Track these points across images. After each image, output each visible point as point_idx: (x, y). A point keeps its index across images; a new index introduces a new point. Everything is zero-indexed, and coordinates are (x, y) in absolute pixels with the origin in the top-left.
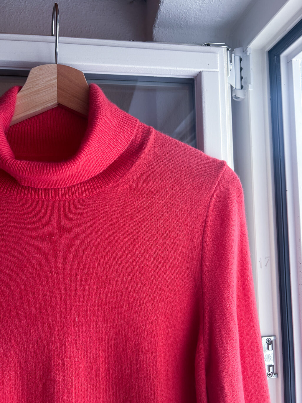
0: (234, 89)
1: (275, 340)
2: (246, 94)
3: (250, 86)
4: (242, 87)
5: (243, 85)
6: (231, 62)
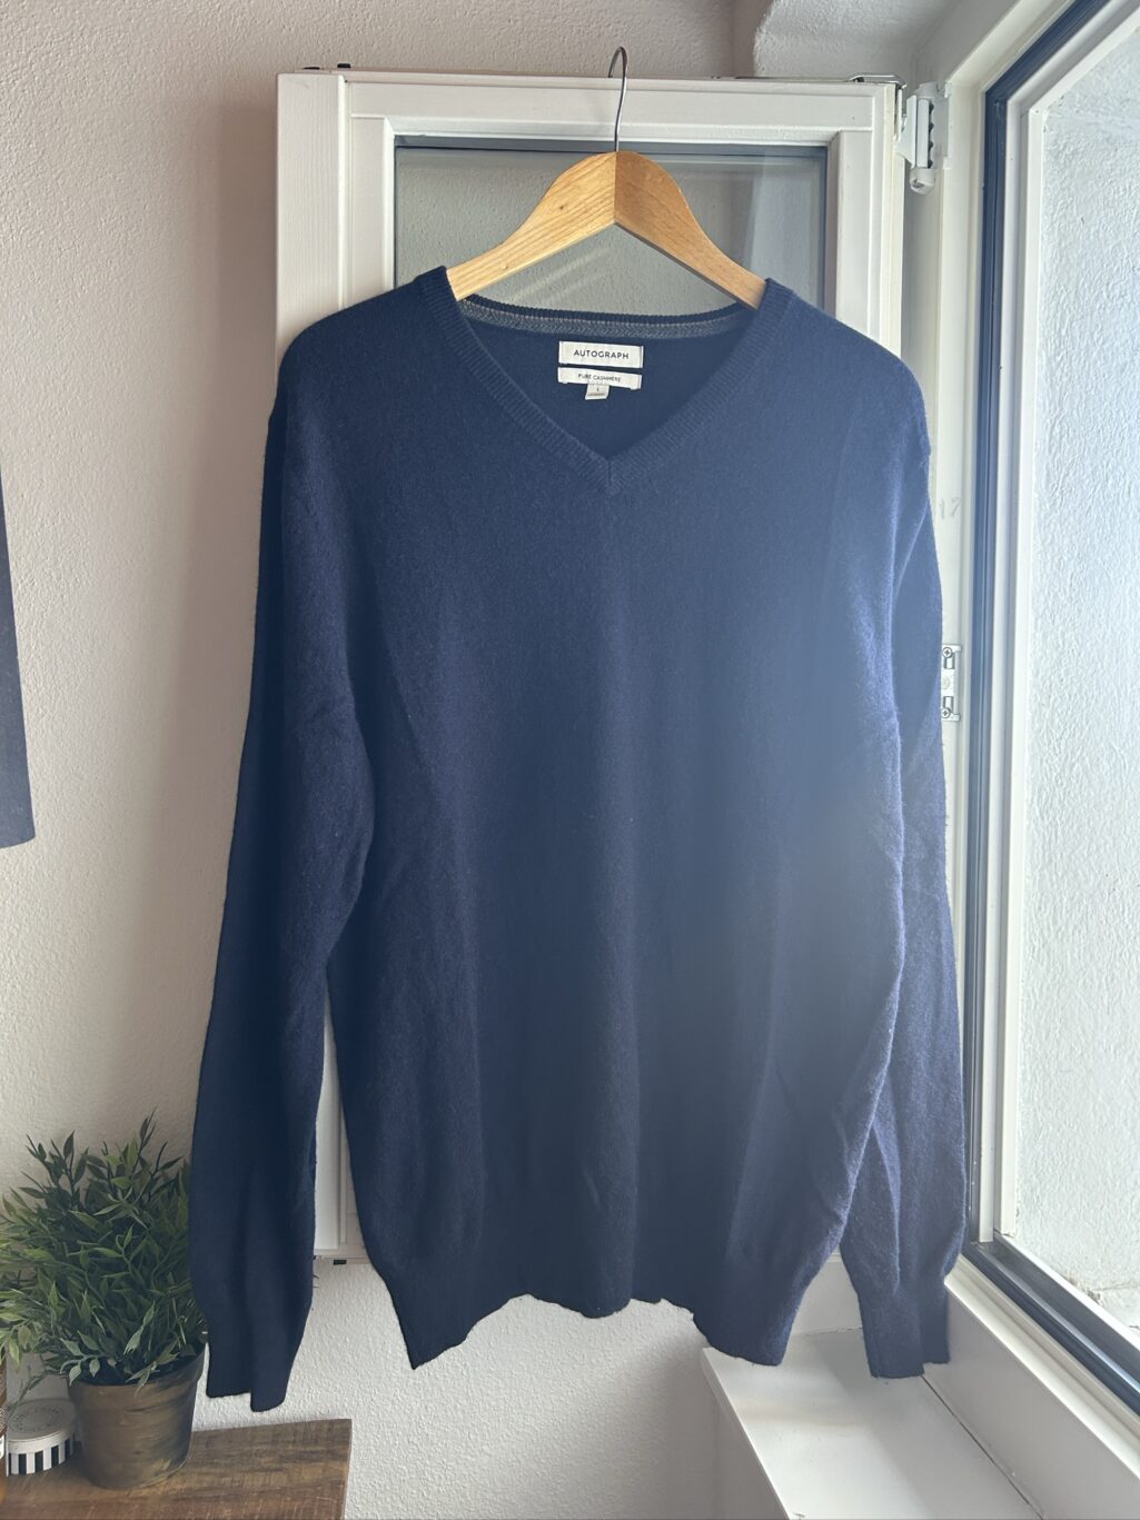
0: (913, 166)
1: (961, 652)
2: (937, 178)
3: (945, 161)
4: (930, 164)
5: (932, 159)
6: (904, 111)
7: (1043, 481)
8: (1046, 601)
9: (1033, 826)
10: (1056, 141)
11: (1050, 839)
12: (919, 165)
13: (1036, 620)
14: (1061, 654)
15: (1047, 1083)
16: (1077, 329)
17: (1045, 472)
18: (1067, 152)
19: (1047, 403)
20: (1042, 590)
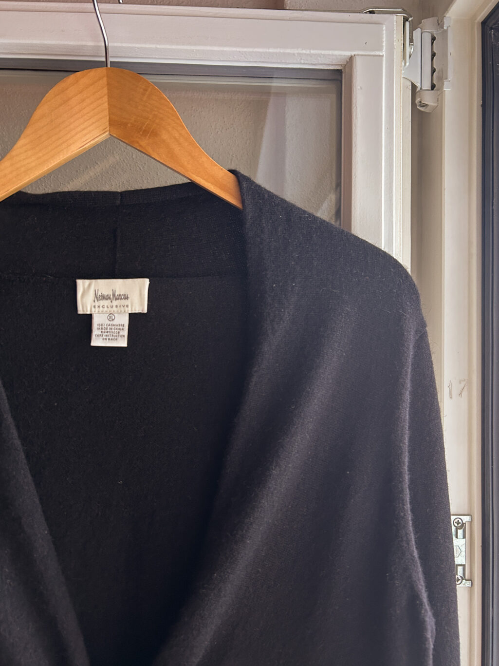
1: (471, 521)
3: (446, 83)
4: (433, 87)
6: (411, 40)
12: (424, 88)
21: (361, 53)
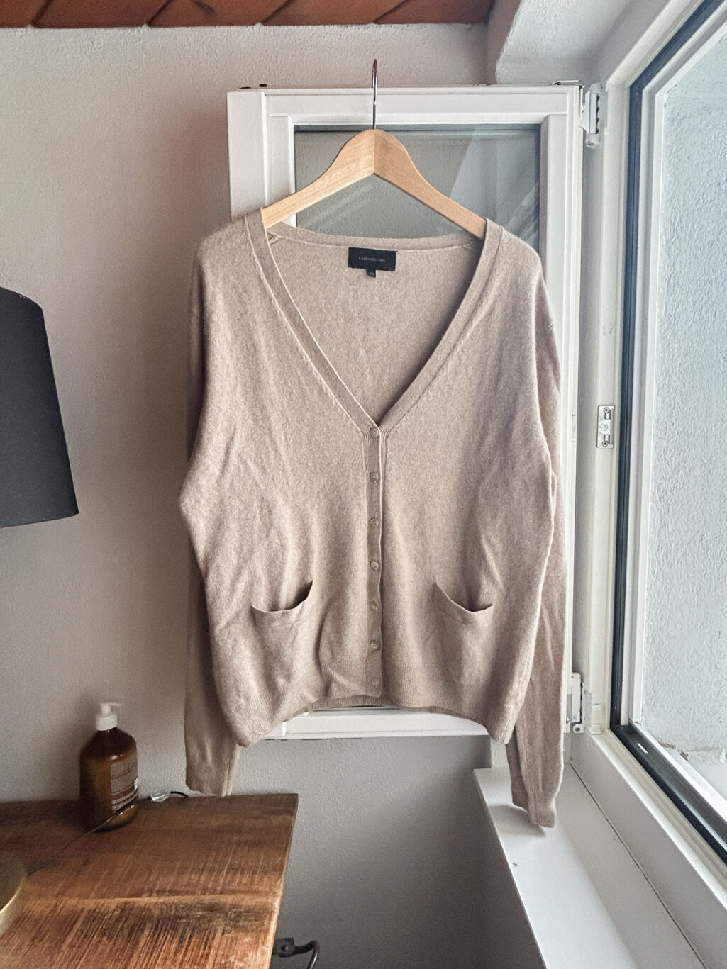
0: (587, 133)
2: (601, 139)
3: (606, 128)
4: (597, 131)
5: (598, 128)
6: (584, 101)
7: (663, 312)
8: (664, 380)
9: (655, 506)
10: (672, 111)
11: (665, 514)
12: (591, 132)
13: (658, 391)
14: (673, 409)
15: (661, 645)
16: (684, 222)
17: (664, 306)
18: (679, 118)
19: (666, 266)
20: (662, 374)
21: (554, 113)
